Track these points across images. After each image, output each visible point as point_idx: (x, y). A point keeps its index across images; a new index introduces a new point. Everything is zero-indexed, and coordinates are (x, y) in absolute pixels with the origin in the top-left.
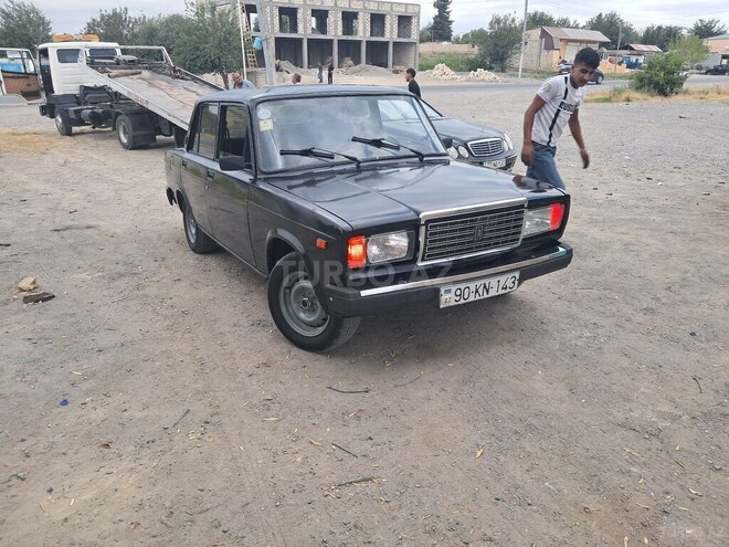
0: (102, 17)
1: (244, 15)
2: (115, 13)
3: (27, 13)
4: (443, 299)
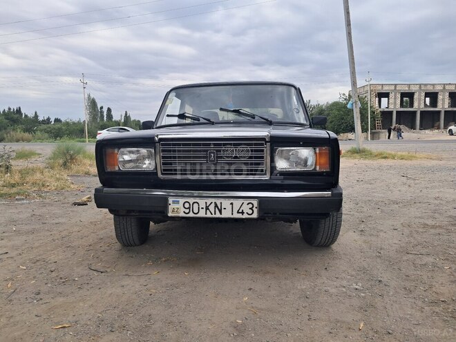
4: (170, 208)
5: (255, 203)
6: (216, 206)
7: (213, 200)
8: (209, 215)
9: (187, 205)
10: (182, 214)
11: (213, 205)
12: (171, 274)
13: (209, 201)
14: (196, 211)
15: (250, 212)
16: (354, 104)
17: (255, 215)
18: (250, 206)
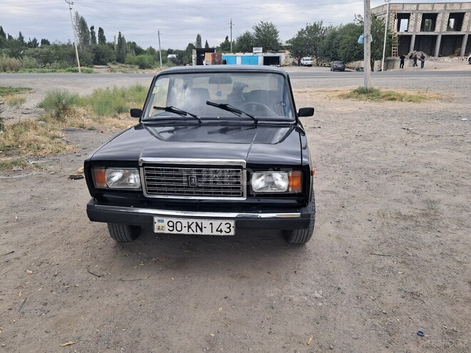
0: (307, 27)
1: (396, 21)
2: (315, 25)
3: (268, 28)
4: (156, 226)
5: (232, 223)
6: (197, 225)
7: (195, 221)
8: (191, 232)
9: (171, 224)
10: (167, 231)
11: (194, 224)
12: (159, 279)
13: (191, 221)
14: (179, 228)
15: (228, 230)
16: (365, 39)
17: (232, 233)
18: (228, 226)
